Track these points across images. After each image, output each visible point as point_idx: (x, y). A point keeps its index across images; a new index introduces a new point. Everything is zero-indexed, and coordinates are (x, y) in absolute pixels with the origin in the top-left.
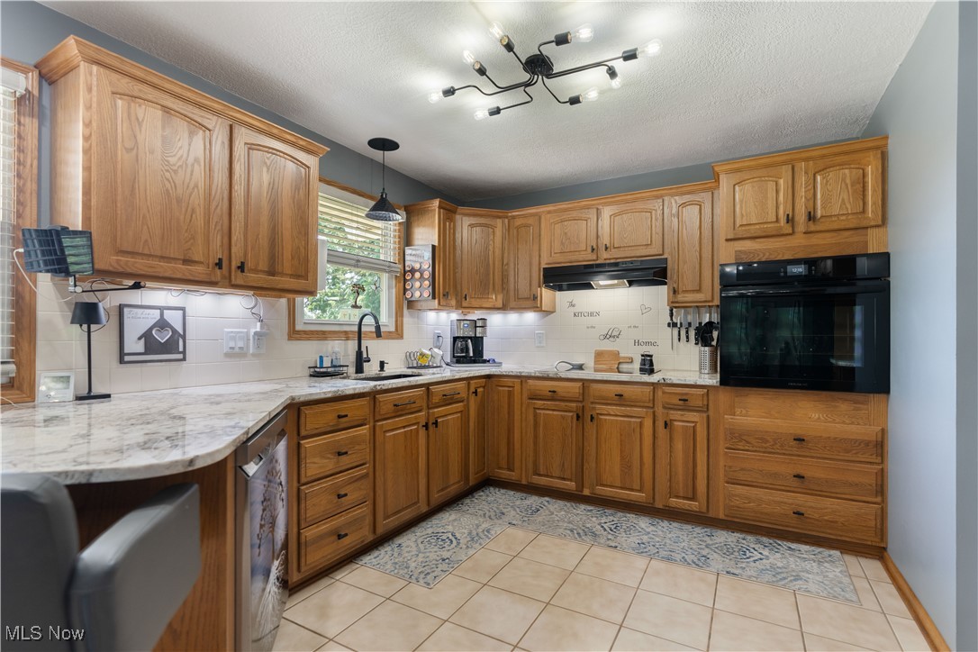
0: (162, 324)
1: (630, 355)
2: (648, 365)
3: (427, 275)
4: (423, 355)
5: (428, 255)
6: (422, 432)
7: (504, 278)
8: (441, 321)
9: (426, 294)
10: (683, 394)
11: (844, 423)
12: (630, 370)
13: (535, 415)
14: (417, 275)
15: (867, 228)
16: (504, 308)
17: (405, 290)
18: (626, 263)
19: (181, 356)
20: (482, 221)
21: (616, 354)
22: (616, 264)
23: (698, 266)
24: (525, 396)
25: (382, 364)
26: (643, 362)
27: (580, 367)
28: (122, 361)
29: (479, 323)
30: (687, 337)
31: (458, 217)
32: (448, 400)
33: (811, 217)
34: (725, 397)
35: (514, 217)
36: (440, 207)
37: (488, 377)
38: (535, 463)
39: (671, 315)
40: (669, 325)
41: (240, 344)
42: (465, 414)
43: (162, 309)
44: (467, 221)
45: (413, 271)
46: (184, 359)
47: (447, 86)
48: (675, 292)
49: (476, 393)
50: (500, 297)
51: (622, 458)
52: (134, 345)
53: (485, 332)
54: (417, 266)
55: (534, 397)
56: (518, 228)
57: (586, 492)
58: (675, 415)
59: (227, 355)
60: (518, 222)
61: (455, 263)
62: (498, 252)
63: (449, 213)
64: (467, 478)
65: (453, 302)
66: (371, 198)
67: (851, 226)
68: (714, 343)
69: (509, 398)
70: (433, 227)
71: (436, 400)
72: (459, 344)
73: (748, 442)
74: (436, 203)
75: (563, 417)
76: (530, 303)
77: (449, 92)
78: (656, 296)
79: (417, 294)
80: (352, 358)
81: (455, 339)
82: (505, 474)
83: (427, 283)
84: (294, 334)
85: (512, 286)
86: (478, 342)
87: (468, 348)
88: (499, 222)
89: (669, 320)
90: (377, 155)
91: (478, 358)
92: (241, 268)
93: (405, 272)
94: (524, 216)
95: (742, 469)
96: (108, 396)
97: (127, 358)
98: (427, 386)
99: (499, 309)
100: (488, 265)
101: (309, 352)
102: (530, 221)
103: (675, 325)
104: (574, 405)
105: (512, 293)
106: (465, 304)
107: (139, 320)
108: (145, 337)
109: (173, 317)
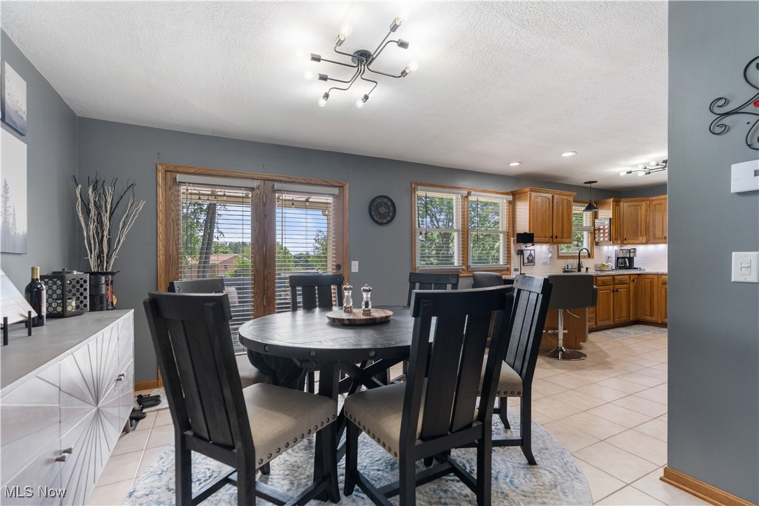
0: (531, 255)
3: (607, 231)
4: (604, 265)
5: (607, 222)
6: (612, 293)
7: (647, 229)
8: (610, 250)
9: (606, 239)
14: (602, 231)
16: (647, 243)
17: (595, 238)
19: (533, 264)
20: (635, 203)
24: (660, 283)
25: (587, 269)
28: (524, 265)
29: (632, 251)
31: (621, 203)
32: (622, 283)
35: (653, 200)
36: (613, 201)
37: (639, 275)
41: (546, 261)
42: (628, 289)
43: (530, 250)
44: (626, 204)
45: (599, 229)
46: (535, 265)
47: (629, 170)
49: (634, 281)
50: (645, 238)
52: (526, 261)
53: (635, 255)
54: (602, 227)
56: (655, 205)
59: (543, 264)
60: (655, 202)
61: (620, 224)
62: (643, 218)
63: (617, 203)
64: (629, 319)
65: (619, 242)
66: (587, 203)
69: (651, 284)
70: (610, 210)
71: (617, 282)
72: (620, 261)
74: (612, 200)
76: (663, 240)
77: (629, 172)
79: (602, 239)
80: (576, 266)
81: (618, 258)
82: (649, 318)
83: (607, 234)
84: (559, 257)
85: (651, 233)
86: (631, 260)
87: (625, 262)
88: (644, 203)
90: (589, 185)
91: (631, 267)
92: (556, 237)
93: (595, 230)
94: (658, 200)
96: (525, 274)
98: (613, 276)
99: (644, 244)
100: (638, 224)
101: (562, 264)
102: (662, 202)
105: (652, 236)
106: (625, 242)
107: (526, 254)
108: (528, 258)
109: (532, 252)
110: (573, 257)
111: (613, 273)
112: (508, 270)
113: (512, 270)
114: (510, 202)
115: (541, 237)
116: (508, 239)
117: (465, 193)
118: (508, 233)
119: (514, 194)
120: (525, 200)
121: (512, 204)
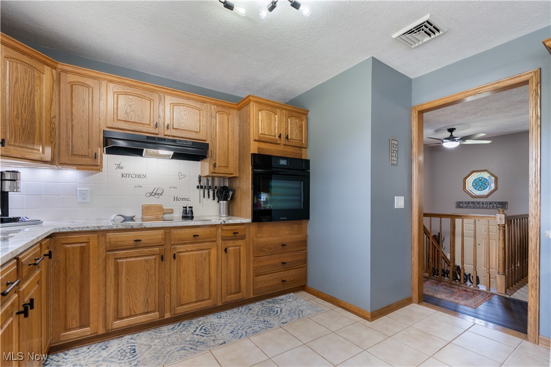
1: (170, 208)
2: (188, 214)
7: (52, 130)
10: (233, 230)
11: (296, 234)
12: (170, 219)
13: (117, 265)
15: (302, 148)
16: (52, 162)
18: (182, 141)
21: (160, 208)
22: (175, 141)
24: (103, 249)
26: (185, 211)
27: (132, 219)
30: (209, 195)
33: (287, 138)
37: (52, 235)
39: (200, 181)
40: (198, 187)
48: (215, 166)
51: (197, 281)
55: (113, 248)
56: (71, 83)
57: (167, 316)
58: (231, 243)
60: (71, 79)
67: (299, 146)
68: (229, 199)
69: (81, 255)
71: (24, 272)
73: (264, 251)
75: (146, 261)
76: (89, 161)
78: (194, 169)
85: (64, 140)
88: (46, 68)
89: (198, 184)
94: (81, 75)
95: (262, 267)
98: (17, 256)
100: (32, 111)
103: (202, 187)
104: (157, 249)
105: (64, 147)
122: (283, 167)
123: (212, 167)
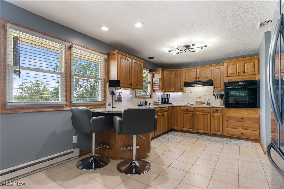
0: (119, 95)
1: (204, 102)
2: (208, 103)
3: (158, 84)
4: (157, 102)
5: (158, 80)
6: (161, 117)
7: (174, 84)
8: (159, 94)
9: (158, 89)
10: (216, 109)
11: (251, 114)
13: (183, 115)
14: (156, 84)
15: (255, 74)
16: (174, 91)
17: (153, 88)
18: (203, 81)
19: (121, 101)
20: (170, 72)
21: (201, 102)
22: (201, 82)
23: (220, 82)
24: (181, 111)
25: (150, 104)
26: (207, 103)
27: (192, 105)
28: (115, 102)
29: (168, 95)
30: (218, 98)
31: (164, 71)
32: (165, 111)
33: (244, 72)
34: (226, 110)
35: (177, 71)
36: (161, 70)
37: (172, 107)
38: (183, 125)
39: (214, 93)
40: (213, 95)
41: (129, 99)
42: (168, 114)
43: (119, 92)
44: (166, 72)
45: (155, 84)
46: (122, 101)
48: (215, 88)
49: (170, 110)
50: (174, 89)
51: (203, 123)
52: (116, 99)
53: (169, 97)
54: (156, 83)
55: (183, 111)
56: (178, 73)
57: (195, 131)
58: (215, 114)
59: (127, 101)
60: (178, 72)
61: (164, 81)
62: (173, 79)
63: (162, 71)
64: (168, 129)
65: (163, 90)
66: (149, 69)
67: (252, 74)
68: (224, 99)
69: (177, 111)
70: (159, 74)
71: (163, 110)
72: (164, 100)
73: (231, 119)
74: (160, 69)
75: (190, 115)
76: (181, 90)
77: (170, 51)
78: (210, 88)
79: (156, 89)
80: (144, 102)
81: (163, 99)
82: (176, 128)
83: (158, 86)
84: (136, 97)
85: (176, 87)
86: (168, 99)
88: (173, 72)
89: (213, 94)
91: (168, 103)
92: (134, 85)
93: (153, 84)
94: (179, 71)
95: (230, 125)
96: (115, 107)
97: (116, 101)
98: (162, 108)
99: (173, 92)
100: (171, 82)
101: (138, 101)
102: (181, 72)
103: (215, 95)
104: (192, 112)
105: (176, 88)
106: (166, 91)
107: (117, 95)
108: (118, 97)
109: (121, 94)
110: (143, 97)
111: (161, 106)
112: (105, 105)
113: (107, 104)
114: (106, 60)
115: (125, 84)
116: (104, 84)
117: (68, 45)
118: (104, 80)
119: (108, 55)
120: (115, 59)
121: (107, 61)
122: (242, 85)
123: (214, 88)
